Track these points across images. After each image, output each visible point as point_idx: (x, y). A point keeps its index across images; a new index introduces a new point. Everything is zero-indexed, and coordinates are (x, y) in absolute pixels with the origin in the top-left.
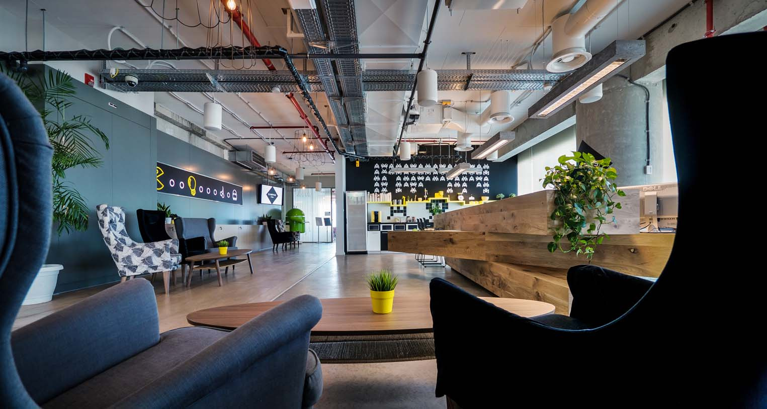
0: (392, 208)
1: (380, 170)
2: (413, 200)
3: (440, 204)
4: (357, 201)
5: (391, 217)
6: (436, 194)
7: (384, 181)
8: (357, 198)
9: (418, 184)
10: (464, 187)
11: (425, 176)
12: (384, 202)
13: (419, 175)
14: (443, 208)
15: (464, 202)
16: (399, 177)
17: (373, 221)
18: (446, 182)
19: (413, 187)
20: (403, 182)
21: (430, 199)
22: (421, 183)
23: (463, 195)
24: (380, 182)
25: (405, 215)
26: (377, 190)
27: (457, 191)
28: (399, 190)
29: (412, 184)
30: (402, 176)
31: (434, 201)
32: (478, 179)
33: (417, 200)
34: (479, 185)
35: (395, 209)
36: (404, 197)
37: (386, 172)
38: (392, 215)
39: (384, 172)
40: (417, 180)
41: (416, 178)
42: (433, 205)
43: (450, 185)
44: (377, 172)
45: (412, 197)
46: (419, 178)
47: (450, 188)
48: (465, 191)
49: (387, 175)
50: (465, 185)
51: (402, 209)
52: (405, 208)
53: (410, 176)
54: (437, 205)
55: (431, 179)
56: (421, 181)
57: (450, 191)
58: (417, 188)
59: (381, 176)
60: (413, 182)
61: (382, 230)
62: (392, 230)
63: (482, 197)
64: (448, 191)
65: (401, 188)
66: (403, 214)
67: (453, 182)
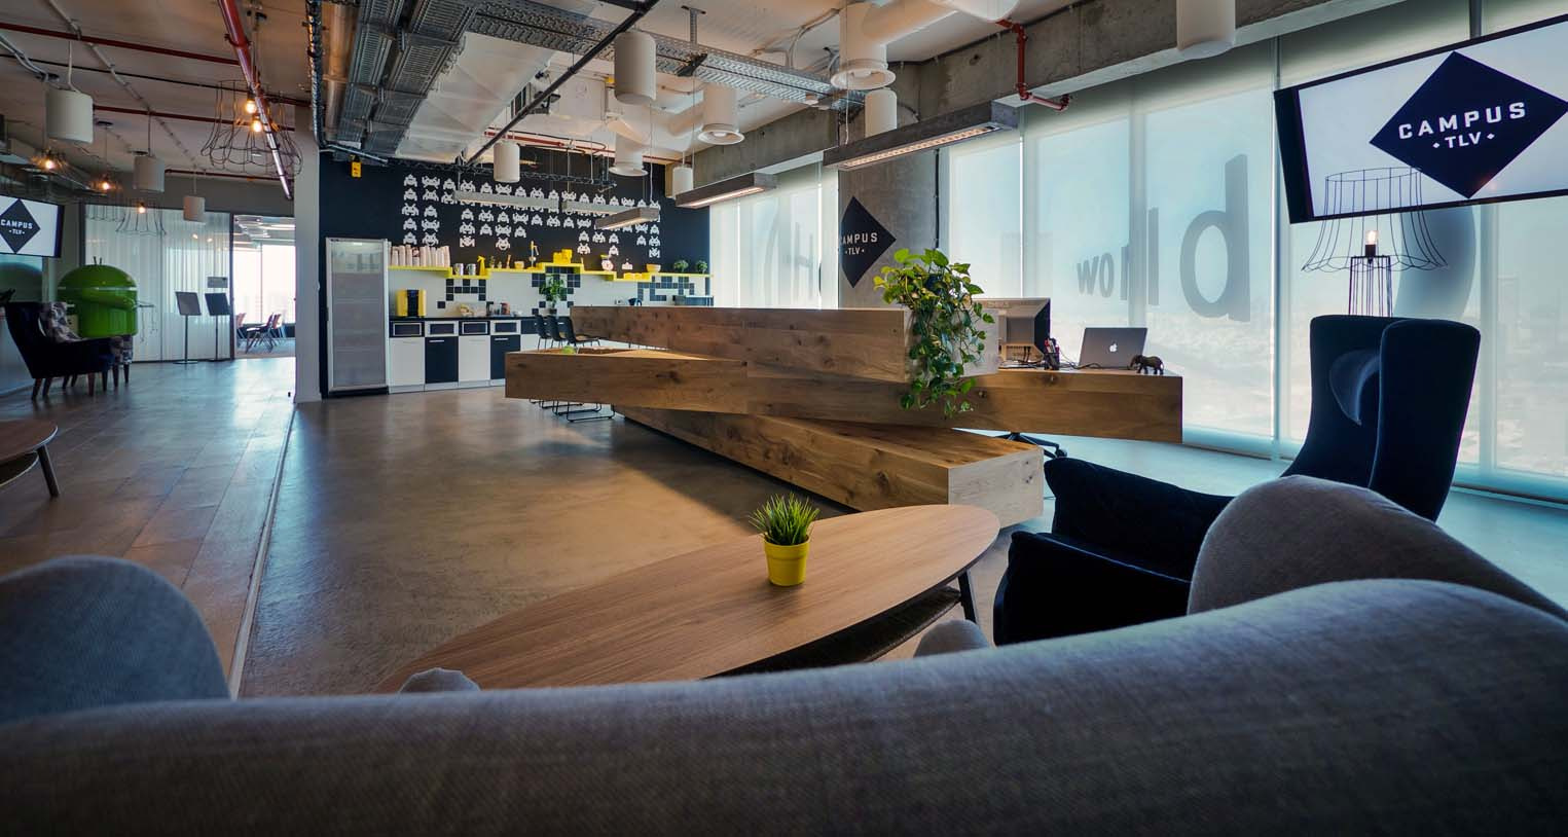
0: (450, 282)
1: (420, 190)
2: (504, 266)
3: (564, 277)
4: (360, 265)
5: (447, 303)
6: (555, 254)
7: (431, 219)
8: (360, 257)
9: (513, 232)
10: (612, 244)
11: (531, 214)
12: (432, 269)
13: (515, 211)
14: (569, 284)
15: (615, 273)
16: (468, 211)
17: (403, 311)
18: (577, 231)
19: (503, 236)
20: (478, 224)
21: (544, 265)
22: (520, 228)
23: (610, 259)
24: (418, 219)
25: (482, 298)
26: (410, 238)
27: (598, 250)
28: (467, 242)
29: (499, 230)
30: (477, 209)
31: (549, 269)
32: (639, 228)
33: (512, 266)
34: (641, 241)
35: (458, 283)
36: (482, 259)
37: (436, 198)
38: (450, 298)
39: (430, 196)
40: (511, 220)
41: (510, 218)
42: (548, 279)
43: (584, 236)
44: (410, 195)
45: (500, 259)
46: (517, 218)
47: (584, 242)
48: (614, 251)
49: (438, 205)
50: (614, 239)
51: (474, 284)
52: (482, 282)
53: (496, 210)
54: (557, 278)
55: (544, 221)
56: (520, 224)
57: (584, 249)
58: (512, 238)
59: (422, 205)
60: (503, 224)
61: (427, 334)
62: (456, 334)
63: (649, 267)
64: (579, 248)
65: (473, 236)
66: (477, 296)
67: (590, 231)
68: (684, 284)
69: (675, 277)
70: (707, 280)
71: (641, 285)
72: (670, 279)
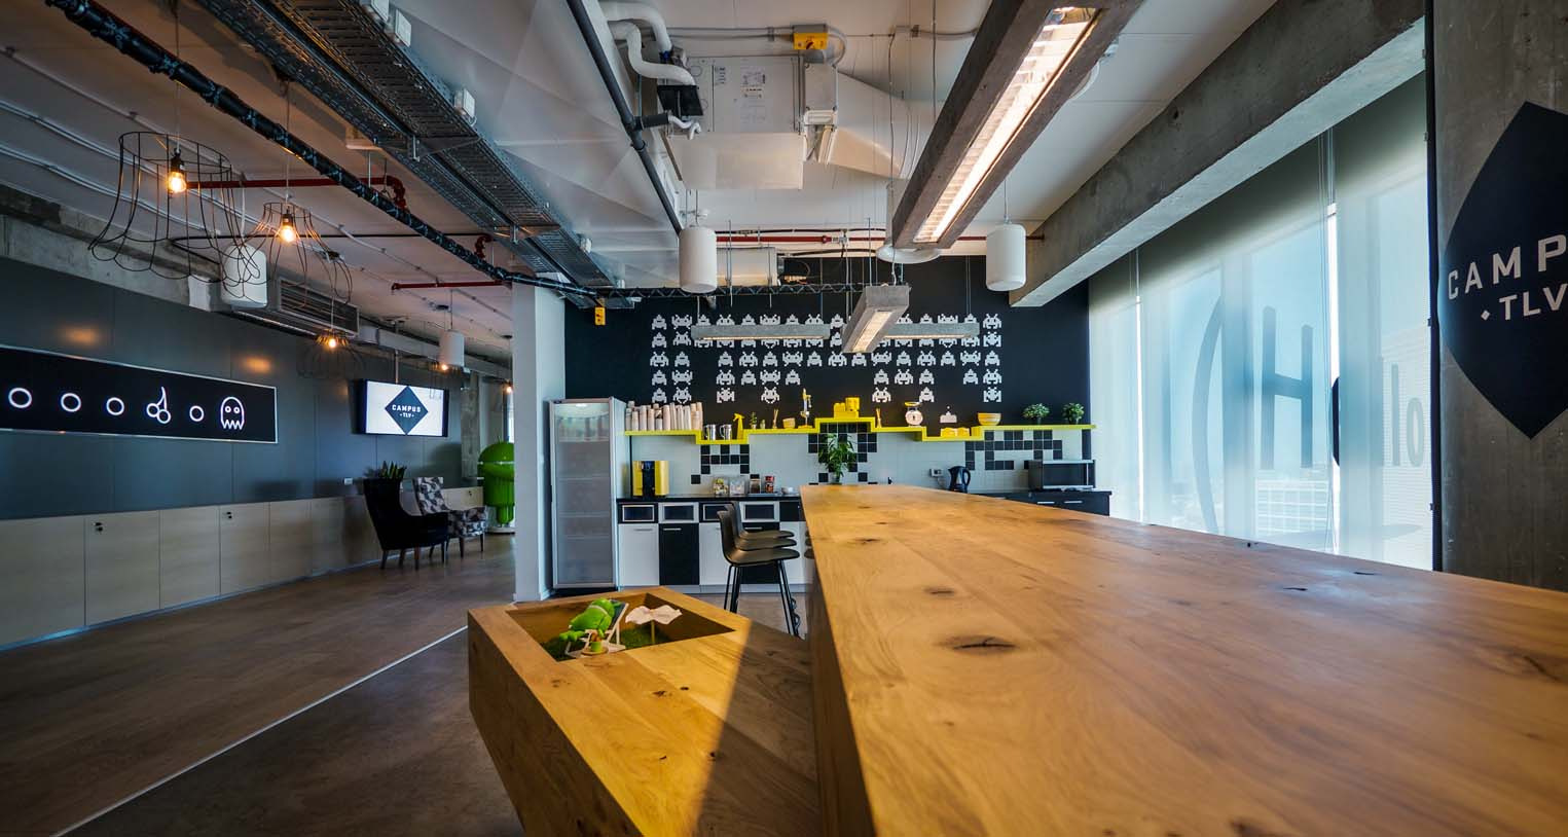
0: (705, 449)
1: (669, 334)
2: (769, 426)
3: (853, 438)
4: (589, 433)
5: (703, 476)
6: (837, 405)
7: (682, 369)
8: (587, 421)
9: (783, 377)
10: (925, 385)
11: (806, 350)
12: (678, 433)
13: (786, 349)
14: (861, 448)
15: (924, 430)
16: (726, 354)
17: (638, 492)
18: (871, 369)
19: (770, 385)
20: (738, 371)
21: (818, 421)
22: (793, 372)
23: (919, 408)
24: (668, 371)
25: (745, 470)
26: (659, 396)
27: (903, 396)
28: (726, 396)
29: (766, 377)
30: (737, 350)
31: (833, 427)
32: (966, 358)
33: (780, 425)
35: (715, 451)
36: (739, 417)
37: (687, 342)
38: (706, 470)
39: (681, 339)
40: (781, 362)
41: (779, 359)
42: (829, 440)
43: (881, 377)
44: (659, 341)
45: (765, 416)
46: (788, 359)
47: (881, 386)
48: (927, 396)
49: (690, 350)
50: (927, 377)
51: (735, 451)
52: (745, 448)
53: (760, 350)
54: (843, 439)
55: (825, 360)
56: (793, 366)
57: (881, 396)
58: (782, 387)
59: (672, 351)
60: (770, 369)
61: (662, 520)
62: (696, 520)
63: (981, 416)
64: (874, 395)
65: (732, 388)
66: (738, 467)
67: (891, 369)
68: (1044, 441)
69: (1028, 432)
70: (1086, 435)
71: (971, 447)
72: (1019, 434)
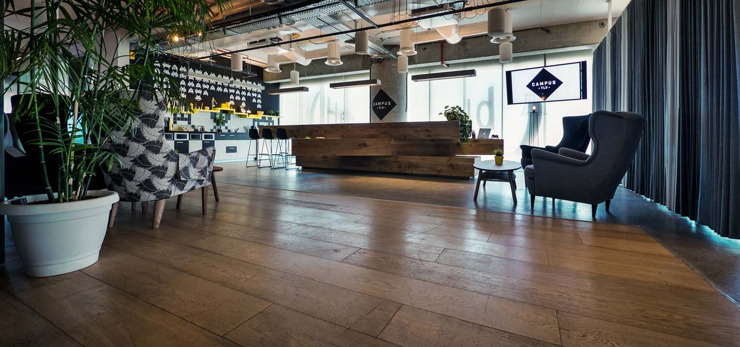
0: (175, 115)
1: (162, 68)
2: (201, 108)
3: (225, 115)
5: (174, 125)
6: (223, 104)
9: (203, 92)
10: (244, 101)
11: (210, 85)
13: (204, 83)
14: (227, 118)
15: (246, 114)
16: (183, 81)
18: (229, 94)
19: (198, 94)
20: (187, 88)
21: (217, 109)
22: (206, 91)
23: (243, 108)
25: (189, 123)
27: (238, 103)
28: (183, 96)
29: (197, 91)
30: (187, 80)
31: (219, 111)
32: (253, 95)
33: (204, 108)
34: (254, 100)
36: (191, 104)
37: (169, 73)
38: (175, 122)
39: (166, 72)
41: (201, 86)
42: (218, 115)
43: (232, 97)
45: (198, 104)
46: (205, 86)
47: (232, 100)
48: (244, 104)
49: (169, 77)
50: (244, 99)
51: (185, 116)
52: (189, 115)
53: (195, 81)
54: (222, 115)
55: (216, 89)
56: (206, 89)
57: (232, 103)
58: (202, 96)
60: (198, 89)
61: (175, 139)
63: (258, 112)
64: (230, 102)
65: (185, 93)
66: (187, 122)
67: (235, 95)
68: (270, 120)
69: (267, 117)
70: (279, 119)
71: (254, 120)
72: (265, 118)
